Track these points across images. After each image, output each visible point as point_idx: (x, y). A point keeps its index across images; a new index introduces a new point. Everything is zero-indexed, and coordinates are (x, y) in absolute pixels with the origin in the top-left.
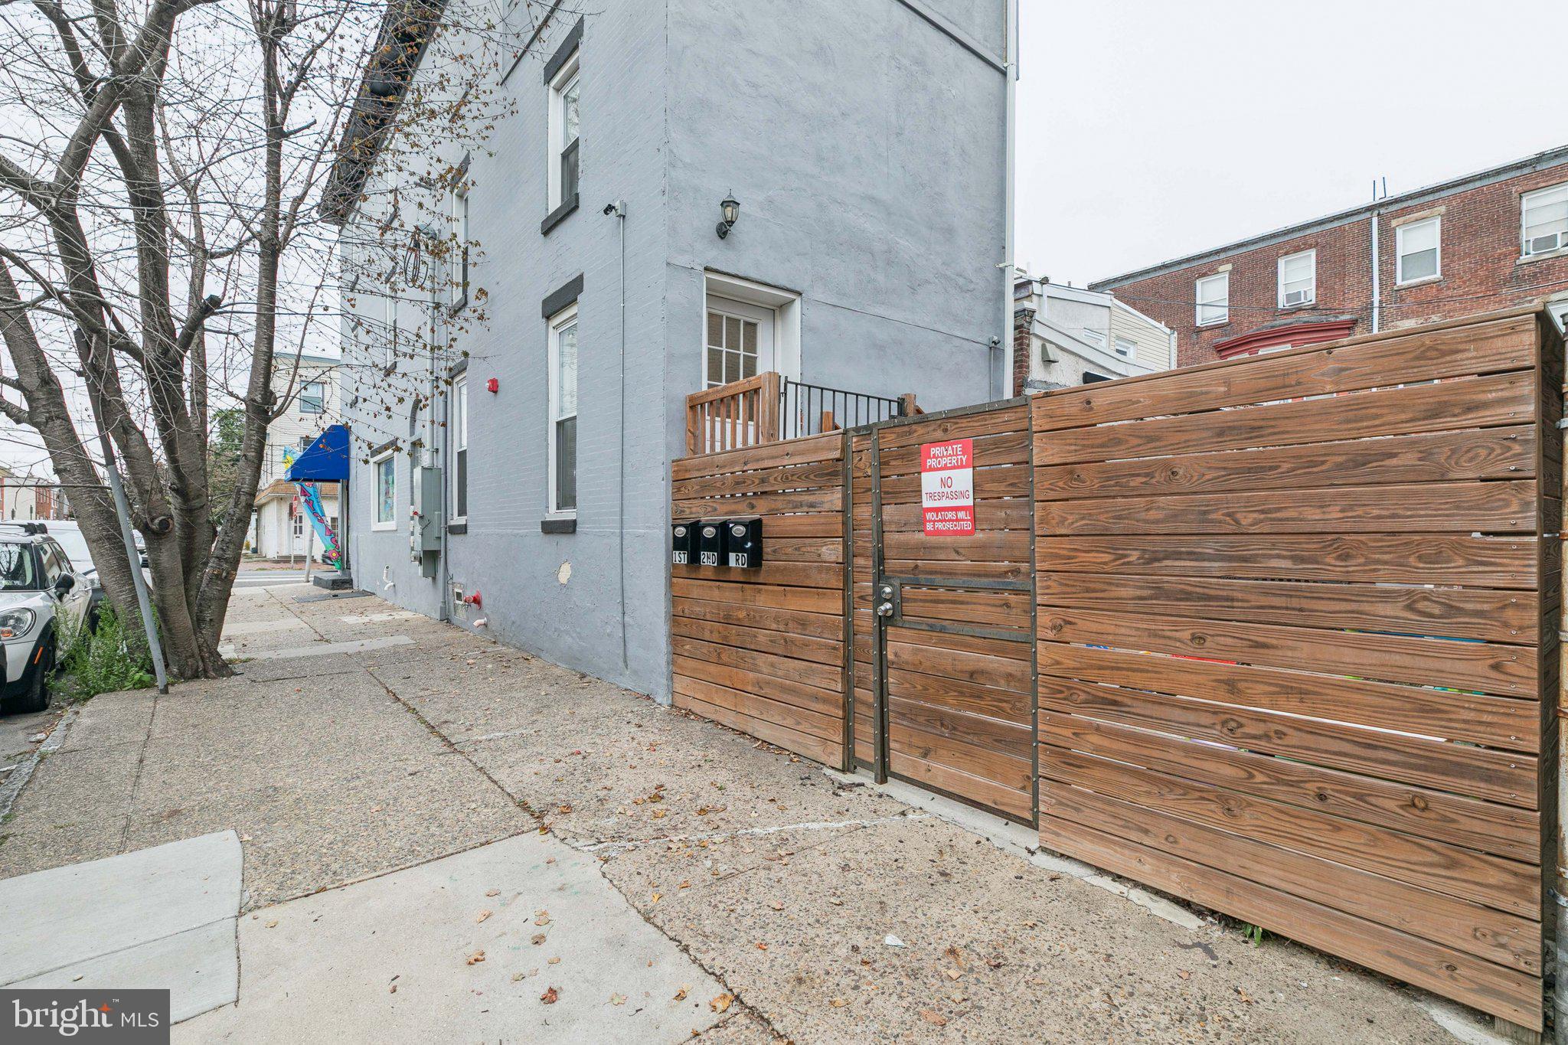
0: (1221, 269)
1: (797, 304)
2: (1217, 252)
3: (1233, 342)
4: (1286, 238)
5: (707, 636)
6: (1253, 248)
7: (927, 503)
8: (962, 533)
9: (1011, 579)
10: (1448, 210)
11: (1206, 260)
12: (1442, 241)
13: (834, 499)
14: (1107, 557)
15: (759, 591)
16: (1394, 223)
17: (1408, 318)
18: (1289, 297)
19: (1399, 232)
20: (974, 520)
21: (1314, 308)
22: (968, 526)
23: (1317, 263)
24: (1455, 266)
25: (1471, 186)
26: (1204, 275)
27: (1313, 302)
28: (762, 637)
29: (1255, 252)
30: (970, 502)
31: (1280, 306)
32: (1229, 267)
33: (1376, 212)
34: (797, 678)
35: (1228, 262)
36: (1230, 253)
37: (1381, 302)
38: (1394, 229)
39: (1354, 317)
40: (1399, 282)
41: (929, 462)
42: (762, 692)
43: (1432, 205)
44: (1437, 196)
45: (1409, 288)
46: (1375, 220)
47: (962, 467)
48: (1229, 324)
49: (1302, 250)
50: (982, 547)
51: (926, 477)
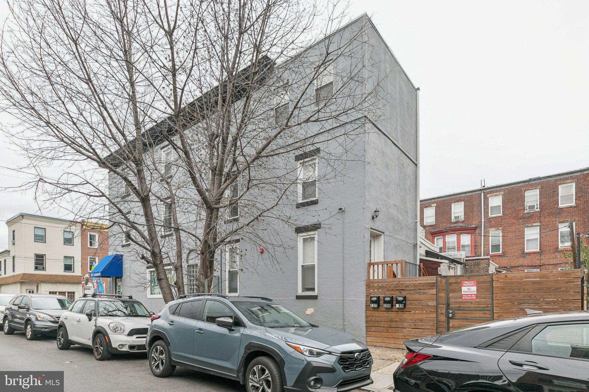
0: (433, 205)
1: (383, 235)
2: (431, 199)
3: (436, 232)
4: (454, 197)
5: (382, 325)
6: (443, 199)
7: (463, 293)
8: (473, 299)
9: (486, 308)
10: (504, 193)
11: (427, 202)
12: (503, 203)
13: (434, 291)
14: (510, 304)
15: (404, 313)
16: (488, 196)
17: (492, 228)
18: (455, 217)
19: (490, 199)
20: (476, 297)
21: (463, 222)
22: (475, 298)
23: (464, 207)
24: (506, 212)
25: (511, 186)
26: (427, 207)
27: (463, 220)
28: (405, 325)
29: (444, 201)
30: (476, 293)
31: (452, 221)
32: (435, 205)
33: (483, 192)
34: (419, 333)
35: (435, 203)
36: (436, 200)
37: (484, 221)
38: (488, 198)
39: (476, 226)
40: (490, 215)
41: (464, 285)
42: (405, 338)
43: (499, 191)
44: (501, 188)
45: (492, 218)
46: (482, 194)
47: (473, 286)
48: (435, 225)
49: (459, 201)
50: (478, 302)
51: (463, 288)
